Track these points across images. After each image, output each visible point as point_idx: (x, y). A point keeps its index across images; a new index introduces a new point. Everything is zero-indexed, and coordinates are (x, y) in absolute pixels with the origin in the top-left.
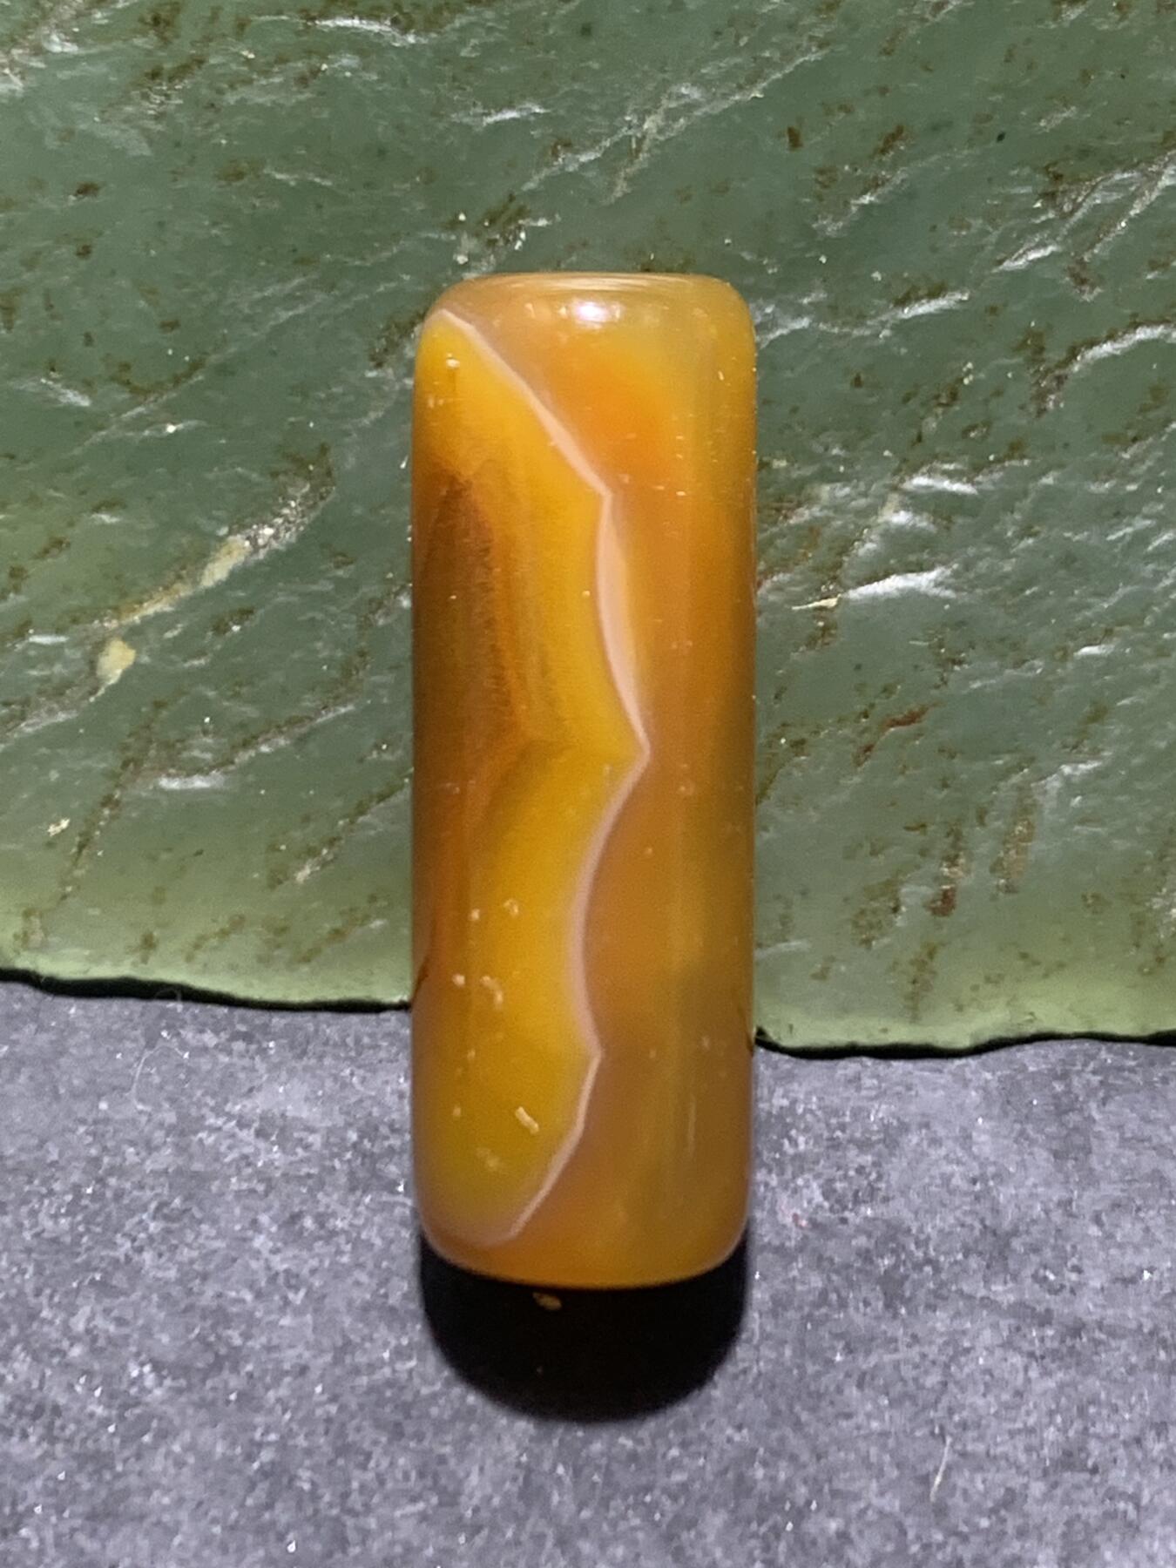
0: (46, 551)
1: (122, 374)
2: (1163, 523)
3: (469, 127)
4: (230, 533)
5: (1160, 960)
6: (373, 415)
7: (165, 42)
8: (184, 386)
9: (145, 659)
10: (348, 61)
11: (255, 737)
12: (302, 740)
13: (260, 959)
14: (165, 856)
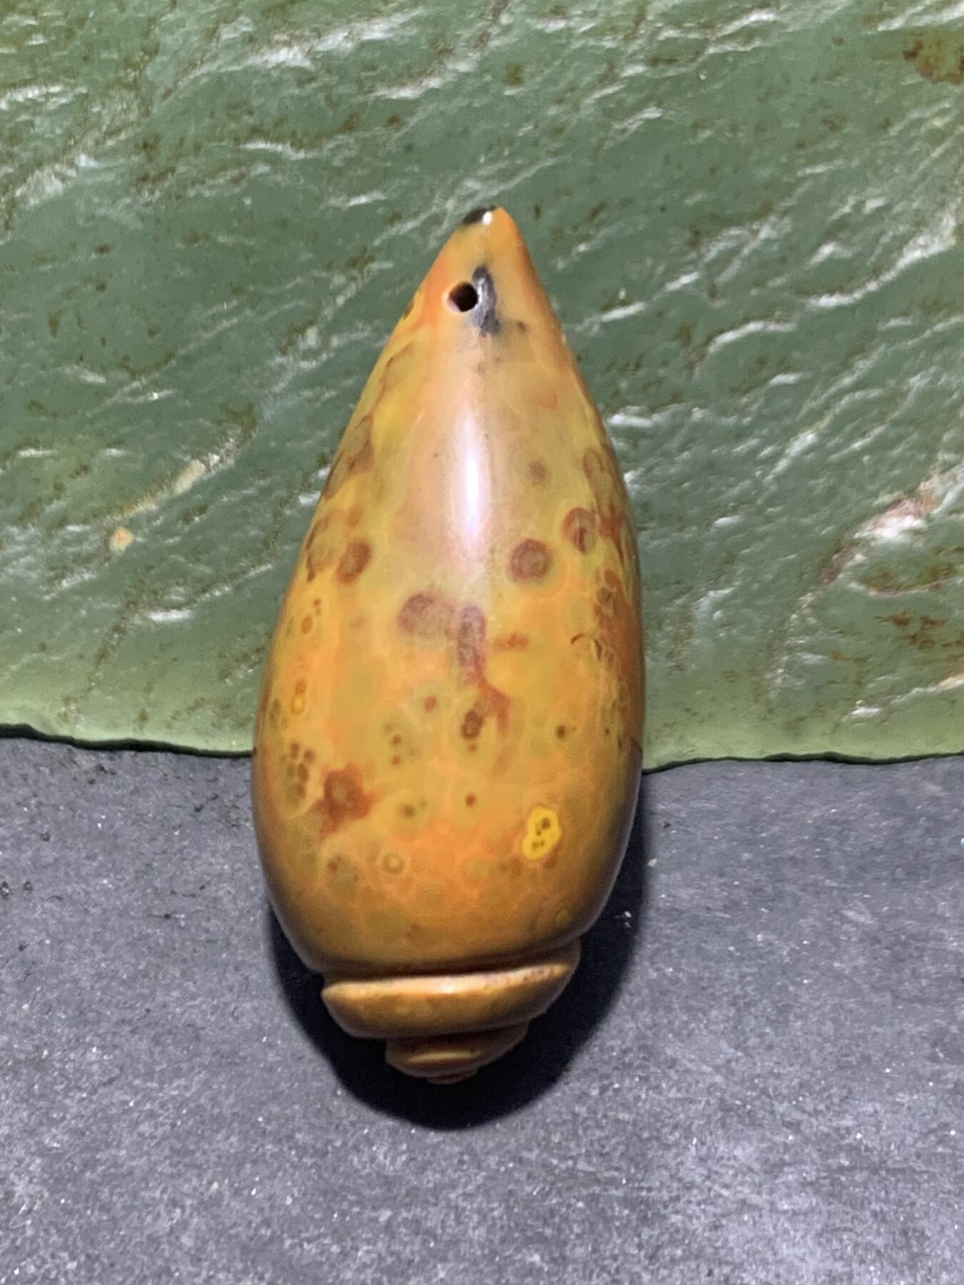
0: (78, 473)
1: (124, 365)
2: (766, 442)
3: (337, 209)
4: (193, 458)
5: (771, 711)
6: (282, 385)
7: (150, 159)
8: (164, 369)
9: (140, 539)
10: (262, 168)
11: (209, 586)
12: (238, 589)
13: (213, 725)
14: (154, 662)
